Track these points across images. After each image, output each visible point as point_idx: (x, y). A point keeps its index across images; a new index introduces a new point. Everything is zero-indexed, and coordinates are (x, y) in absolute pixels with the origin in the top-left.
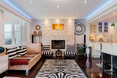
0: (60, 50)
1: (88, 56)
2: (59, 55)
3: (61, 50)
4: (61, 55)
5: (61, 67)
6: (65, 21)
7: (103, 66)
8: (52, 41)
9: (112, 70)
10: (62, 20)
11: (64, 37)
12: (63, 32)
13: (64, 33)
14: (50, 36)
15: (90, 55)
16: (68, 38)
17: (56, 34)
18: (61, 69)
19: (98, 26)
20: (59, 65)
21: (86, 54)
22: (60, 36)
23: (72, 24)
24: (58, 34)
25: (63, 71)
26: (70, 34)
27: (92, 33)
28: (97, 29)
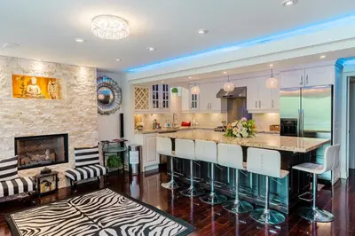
0: (50, 171)
1: (135, 171)
2: (47, 189)
3: (53, 168)
4: (57, 185)
5: (91, 217)
6: (68, 69)
7: (174, 184)
8: (16, 139)
9: (192, 187)
10: (57, 64)
11: (65, 124)
12: (62, 108)
13: (64, 111)
14: (7, 120)
15: (139, 166)
16: (77, 126)
17: (34, 114)
18: (96, 223)
19: (151, 92)
20: (80, 215)
21: (130, 166)
22: (49, 120)
23: (90, 84)
24: (40, 114)
25: (106, 226)
26: (84, 115)
27: (140, 109)
28: (150, 99)
